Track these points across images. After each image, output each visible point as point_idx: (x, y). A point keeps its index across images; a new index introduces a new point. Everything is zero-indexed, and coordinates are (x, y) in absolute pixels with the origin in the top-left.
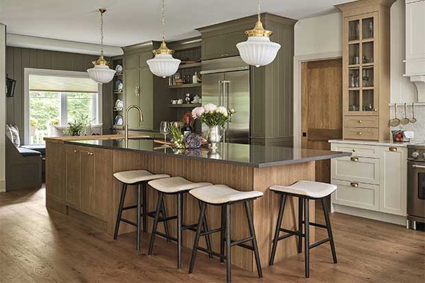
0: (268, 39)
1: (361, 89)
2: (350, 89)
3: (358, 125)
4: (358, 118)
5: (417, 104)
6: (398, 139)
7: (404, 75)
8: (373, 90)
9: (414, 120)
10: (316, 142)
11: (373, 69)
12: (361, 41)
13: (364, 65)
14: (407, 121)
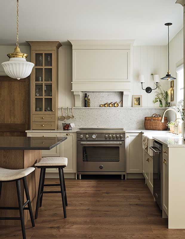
0: (25, 59)
1: (44, 97)
2: (36, 97)
3: (41, 120)
4: (42, 116)
5: (75, 108)
6: (66, 128)
7: (72, 91)
8: (51, 98)
9: (73, 117)
10: (5, 133)
11: (52, 85)
12: (44, 67)
13: (46, 82)
14: (69, 117)
